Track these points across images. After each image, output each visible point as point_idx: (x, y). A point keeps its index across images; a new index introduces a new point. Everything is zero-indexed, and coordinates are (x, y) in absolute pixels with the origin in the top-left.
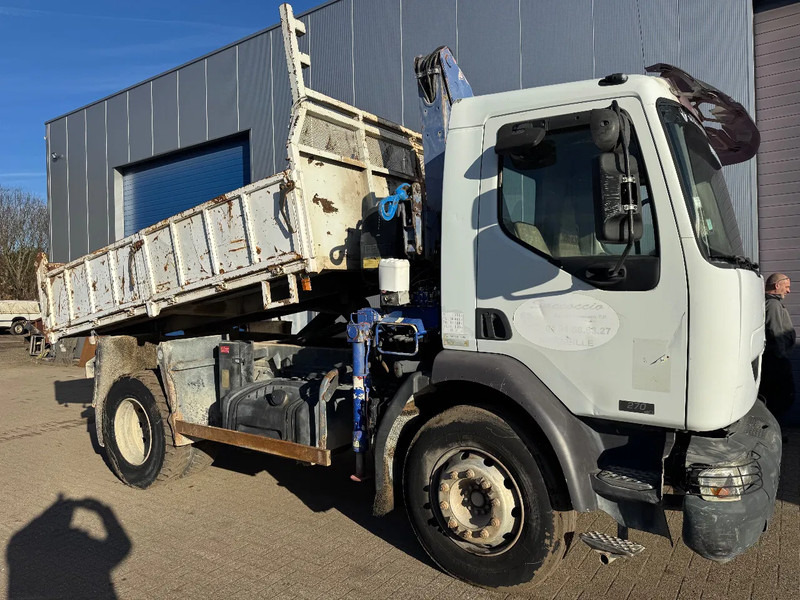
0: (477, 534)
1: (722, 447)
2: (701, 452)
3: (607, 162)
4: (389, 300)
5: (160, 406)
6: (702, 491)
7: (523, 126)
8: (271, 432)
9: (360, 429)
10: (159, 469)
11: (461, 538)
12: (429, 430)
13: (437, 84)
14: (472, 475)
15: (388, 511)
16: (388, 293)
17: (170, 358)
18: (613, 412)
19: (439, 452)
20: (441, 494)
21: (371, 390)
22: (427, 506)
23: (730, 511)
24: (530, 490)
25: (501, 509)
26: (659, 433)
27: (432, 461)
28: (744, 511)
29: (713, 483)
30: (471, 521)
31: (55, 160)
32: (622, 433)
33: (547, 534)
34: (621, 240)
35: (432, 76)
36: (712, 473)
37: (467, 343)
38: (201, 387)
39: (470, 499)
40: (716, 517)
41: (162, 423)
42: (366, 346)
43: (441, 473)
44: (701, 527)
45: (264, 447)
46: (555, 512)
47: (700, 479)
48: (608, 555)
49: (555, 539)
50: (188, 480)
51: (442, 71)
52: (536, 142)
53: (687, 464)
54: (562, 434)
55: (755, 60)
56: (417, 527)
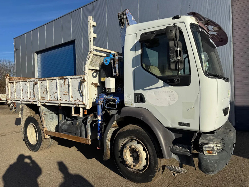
0: (134, 166)
1: (212, 137)
2: (204, 139)
3: (171, 43)
4: (108, 91)
5: (40, 126)
6: (204, 152)
7: (148, 33)
8: (73, 134)
9: (100, 133)
10: (40, 146)
11: (130, 167)
12: (120, 133)
13: (125, 21)
14: (133, 147)
15: (108, 159)
16: (108, 88)
17: (43, 110)
18: (177, 126)
19: (123, 140)
20: (124, 153)
21: (103, 120)
22: (120, 157)
23: (213, 158)
24: (151, 152)
25: (142, 158)
26: (192, 133)
27: (121, 142)
28: (218, 158)
29: (208, 149)
30: (133, 162)
31: (16, 50)
32: (180, 133)
33: (156, 166)
34: (176, 69)
35: (123, 19)
36: (208, 146)
37: (132, 104)
38: (53, 120)
39: (133, 155)
40: (208, 160)
41: (41, 131)
42: (101, 106)
43: (124, 146)
44: (204, 164)
45: (71, 139)
46: (158, 159)
47: (203, 148)
48: (175, 173)
49: (159, 168)
50: (50, 149)
51: (126, 17)
52: (151, 38)
53: (199, 143)
54: (160, 133)
55: (232, 14)
56: (117, 164)
